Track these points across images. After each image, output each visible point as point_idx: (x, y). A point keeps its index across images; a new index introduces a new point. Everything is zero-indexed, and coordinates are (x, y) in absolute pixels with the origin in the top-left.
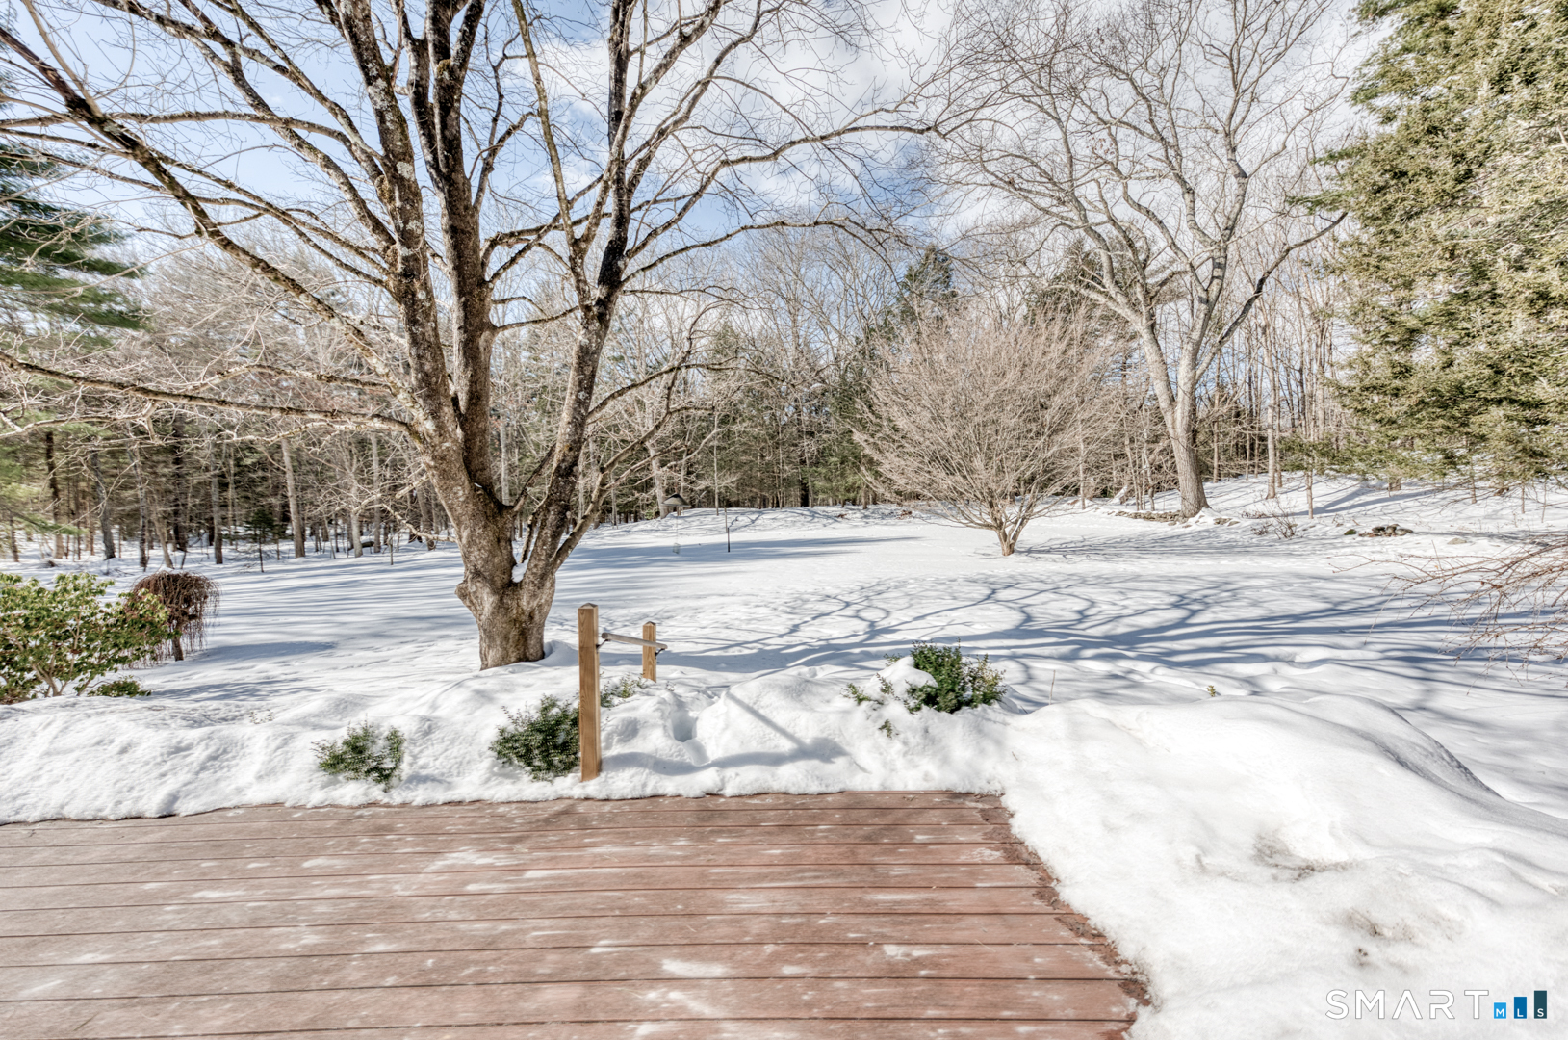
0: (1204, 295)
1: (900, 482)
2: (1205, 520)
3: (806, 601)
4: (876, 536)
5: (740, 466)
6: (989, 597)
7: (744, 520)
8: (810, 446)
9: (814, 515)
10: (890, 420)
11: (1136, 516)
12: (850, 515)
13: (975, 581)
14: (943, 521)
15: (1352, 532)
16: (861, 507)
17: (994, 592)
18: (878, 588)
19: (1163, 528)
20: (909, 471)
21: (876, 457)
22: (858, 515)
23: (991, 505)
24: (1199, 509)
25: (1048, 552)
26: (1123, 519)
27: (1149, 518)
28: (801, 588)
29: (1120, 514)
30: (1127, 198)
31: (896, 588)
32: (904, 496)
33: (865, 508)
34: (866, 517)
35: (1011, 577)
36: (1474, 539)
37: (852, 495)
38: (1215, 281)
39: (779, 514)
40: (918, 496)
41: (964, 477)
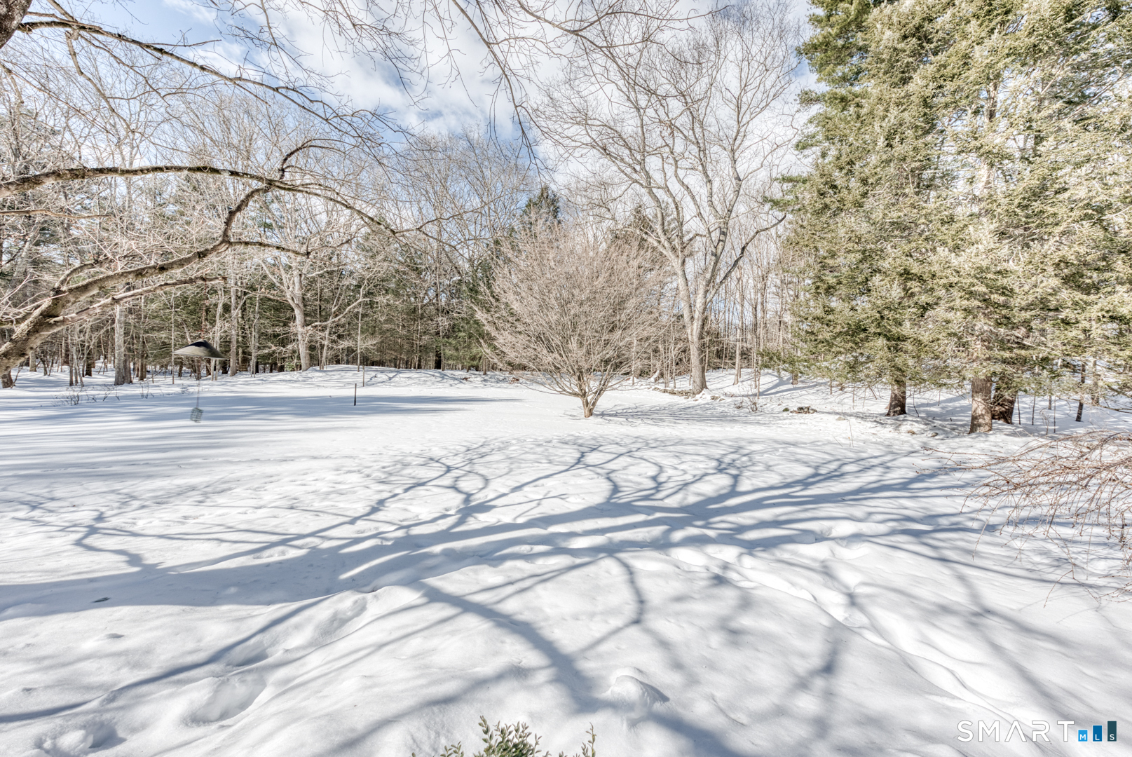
0: (714, 251)
1: (511, 355)
2: (704, 397)
3: (406, 465)
4: (490, 397)
5: (382, 333)
6: (579, 461)
7: (383, 377)
8: (443, 322)
9: (443, 376)
10: (507, 304)
11: (665, 391)
12: (473, 378)
13: (566, 443)
14: (542, 388)
15: (786, 410)
16: (482, 373)
17: (583, 455)
18: (483, 450)
19: (681, 401)
20: (519, 346)
21: (494, 333)
22: (479, 379)
23: (579, 379)
24: (702, 389)
25: (616, 415)
26: (657, 392)
27: (673, 393)
28: (407, 448)
29: (655, 389)
30: (677, 176)
31: (500, 449)
32: (513, 366)
33: (485, 374)
34: (485, 380)
35: (594, 439)
36: (848, 418)
37: (475, 363)
38: (721, 243)
39: (414, 374)
40: (524, 368)
41: (560, 355)
